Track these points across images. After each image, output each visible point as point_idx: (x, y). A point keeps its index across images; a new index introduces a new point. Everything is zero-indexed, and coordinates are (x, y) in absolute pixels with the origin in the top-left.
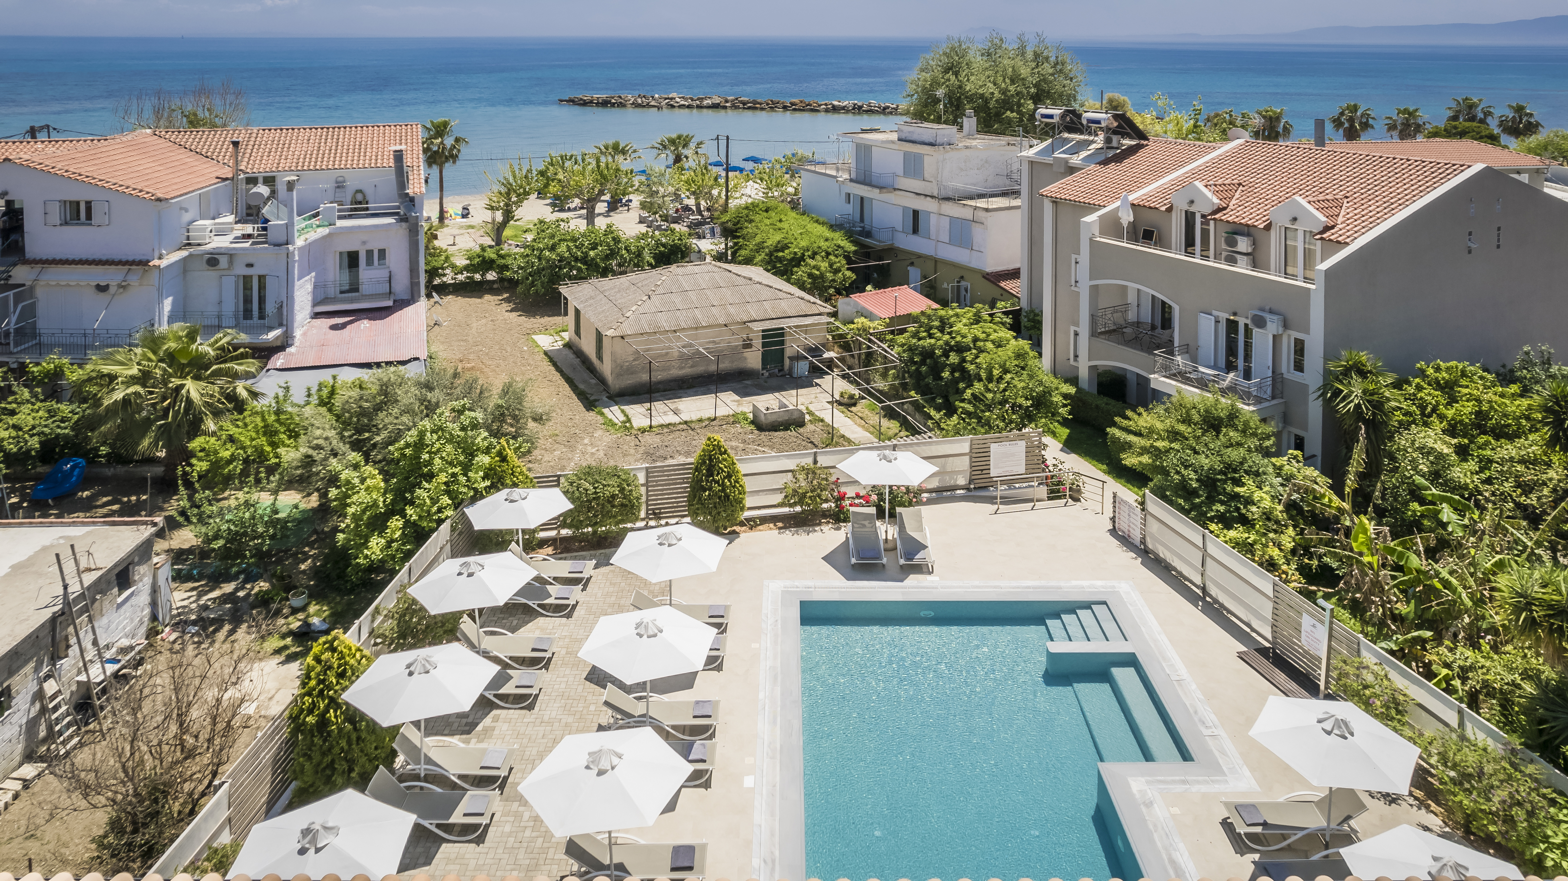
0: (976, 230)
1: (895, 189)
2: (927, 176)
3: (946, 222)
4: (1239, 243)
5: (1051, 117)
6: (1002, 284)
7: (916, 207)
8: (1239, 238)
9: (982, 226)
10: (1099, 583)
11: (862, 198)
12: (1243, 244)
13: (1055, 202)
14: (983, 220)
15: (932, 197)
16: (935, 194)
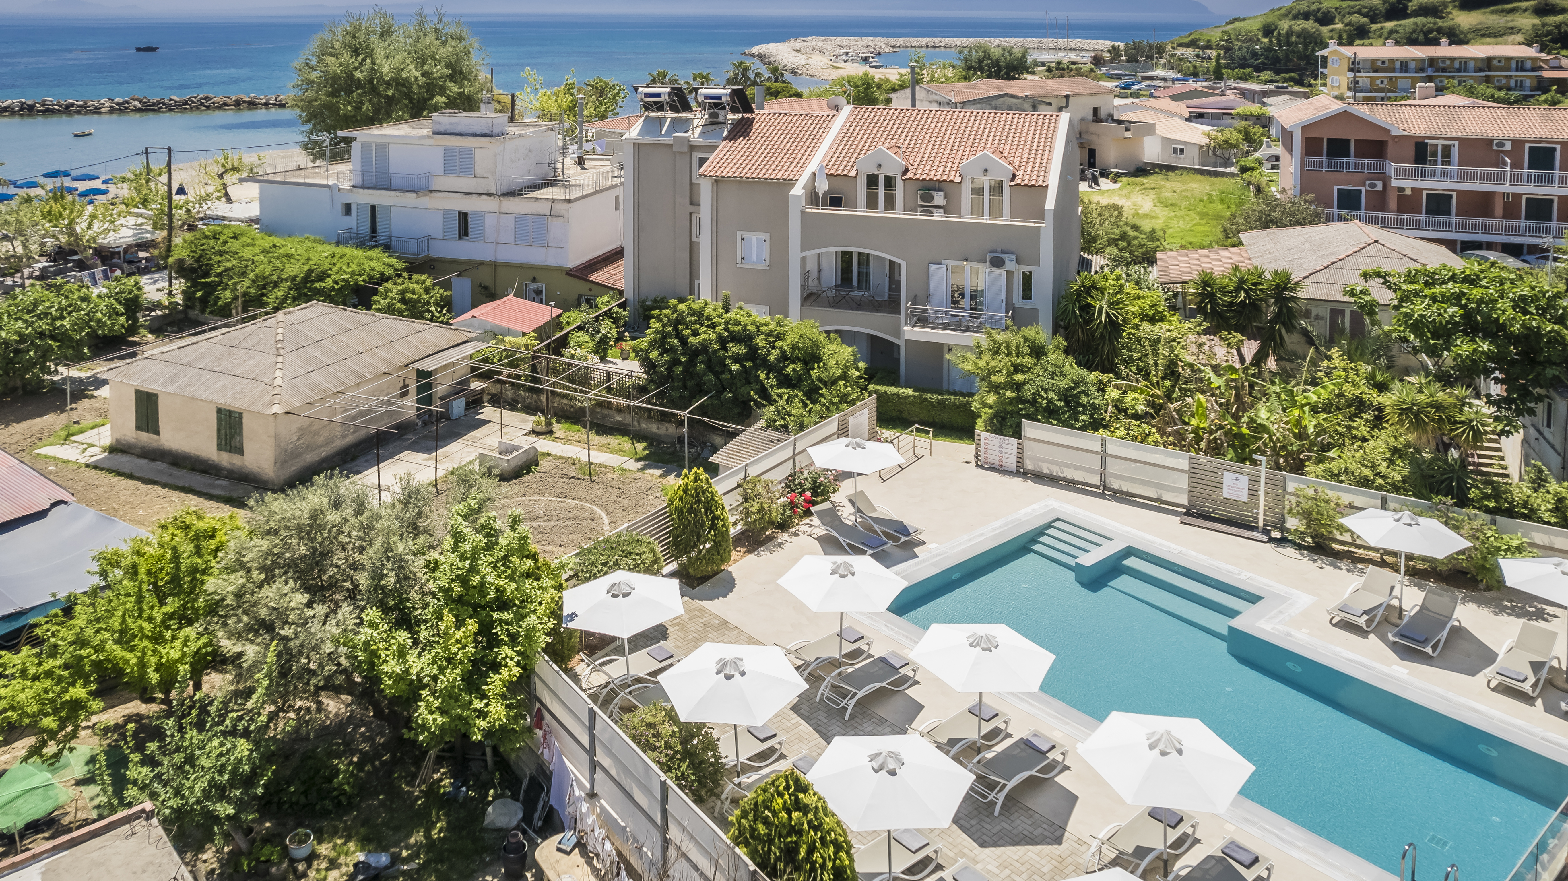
0: (554, 225)
1: (431, 191)
2: (479, 171)
3: (509, 221)
4: (936, 198)
5: (658, 95)
6: (593, 277)
7: (464, 209)
8: (935, 194)
9: (561, 220)
10: (1036, 506)
11: (373, 208)
12: (939, 199)
13: (717, 182)
14: (563, 212)
15: (489, 195)
16: (493, 191)
